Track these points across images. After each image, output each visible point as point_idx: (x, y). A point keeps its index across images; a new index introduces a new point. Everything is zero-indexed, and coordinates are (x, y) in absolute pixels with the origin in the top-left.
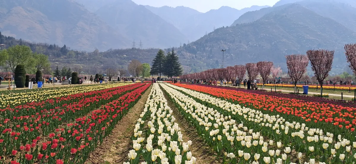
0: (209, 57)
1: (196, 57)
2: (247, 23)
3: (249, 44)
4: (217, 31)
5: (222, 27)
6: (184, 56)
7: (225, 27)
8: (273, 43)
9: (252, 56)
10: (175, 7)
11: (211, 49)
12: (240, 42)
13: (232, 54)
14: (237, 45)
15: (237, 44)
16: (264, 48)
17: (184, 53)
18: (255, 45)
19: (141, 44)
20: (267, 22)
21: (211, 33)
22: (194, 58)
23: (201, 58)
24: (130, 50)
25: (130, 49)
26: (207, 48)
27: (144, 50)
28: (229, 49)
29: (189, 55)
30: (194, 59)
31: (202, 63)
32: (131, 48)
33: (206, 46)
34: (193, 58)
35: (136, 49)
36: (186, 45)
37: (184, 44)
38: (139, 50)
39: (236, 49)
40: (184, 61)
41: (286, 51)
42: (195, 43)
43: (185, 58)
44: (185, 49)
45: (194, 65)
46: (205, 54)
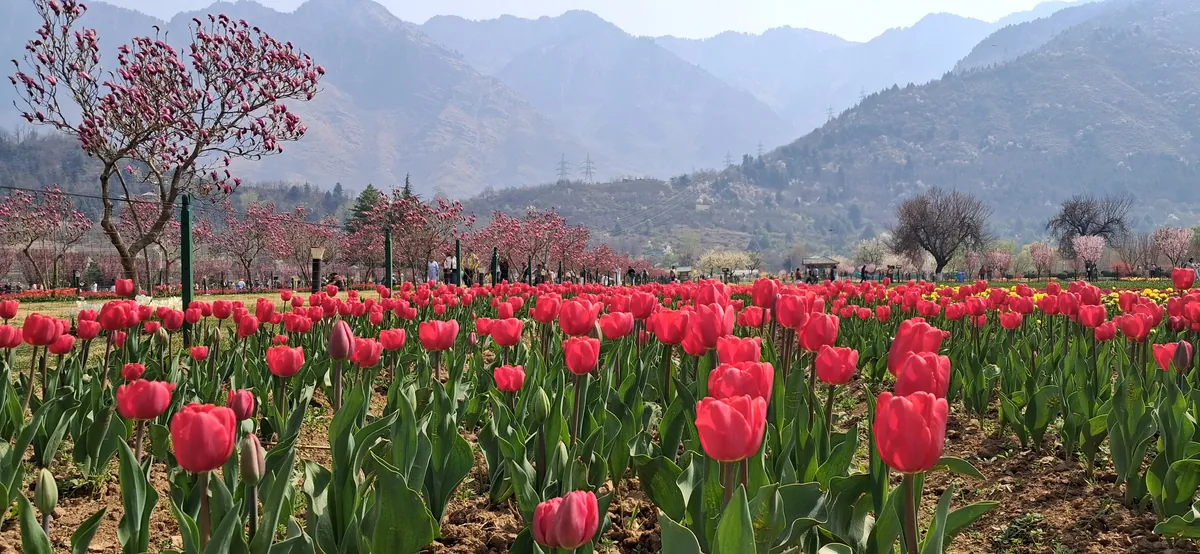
0: (831, 198)
1: (779, 198)
2: (985, 67)
3: (988, 143)
4: (870, 102)
5: (890, 88)
6: (735, 196)
7: (902, 85)
8: (1081, 133)
9: (995, 185)
10: (759, 32)
11: (841, 169)
12: (955, 136)
13: (919, 182)
14: (944, 148)
15: (942, 144)
16: (1044, 152)
17: (736, 187)
18: (1011, 143)
19: (588, 168)
20: (1058, 57)
21: (848, 112)
22: (773, 202)
23: (797, 202)
24: (551, 188)
25: (551, 186)
26: (828, 167)
27: (599, 187)
28: (910, 165)
29: (756, 192)
30: (771, 206)
31: (800, 218)
32: (554, 180)
33: (827, 159)
34: (767, 201)
35: (568, 184)
36: (752, 158)
37: (745, 157)
38: (579, 187)
39: (936, 163)
40: (732, 214)
41: (1130, 158)
42: (785, 152)
43: (737, 205)
44: (742, 175)
45: (768, 227)
46: (816, 186)
